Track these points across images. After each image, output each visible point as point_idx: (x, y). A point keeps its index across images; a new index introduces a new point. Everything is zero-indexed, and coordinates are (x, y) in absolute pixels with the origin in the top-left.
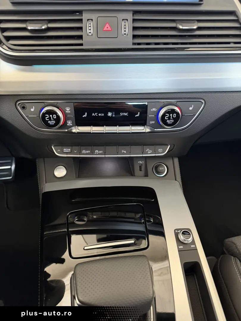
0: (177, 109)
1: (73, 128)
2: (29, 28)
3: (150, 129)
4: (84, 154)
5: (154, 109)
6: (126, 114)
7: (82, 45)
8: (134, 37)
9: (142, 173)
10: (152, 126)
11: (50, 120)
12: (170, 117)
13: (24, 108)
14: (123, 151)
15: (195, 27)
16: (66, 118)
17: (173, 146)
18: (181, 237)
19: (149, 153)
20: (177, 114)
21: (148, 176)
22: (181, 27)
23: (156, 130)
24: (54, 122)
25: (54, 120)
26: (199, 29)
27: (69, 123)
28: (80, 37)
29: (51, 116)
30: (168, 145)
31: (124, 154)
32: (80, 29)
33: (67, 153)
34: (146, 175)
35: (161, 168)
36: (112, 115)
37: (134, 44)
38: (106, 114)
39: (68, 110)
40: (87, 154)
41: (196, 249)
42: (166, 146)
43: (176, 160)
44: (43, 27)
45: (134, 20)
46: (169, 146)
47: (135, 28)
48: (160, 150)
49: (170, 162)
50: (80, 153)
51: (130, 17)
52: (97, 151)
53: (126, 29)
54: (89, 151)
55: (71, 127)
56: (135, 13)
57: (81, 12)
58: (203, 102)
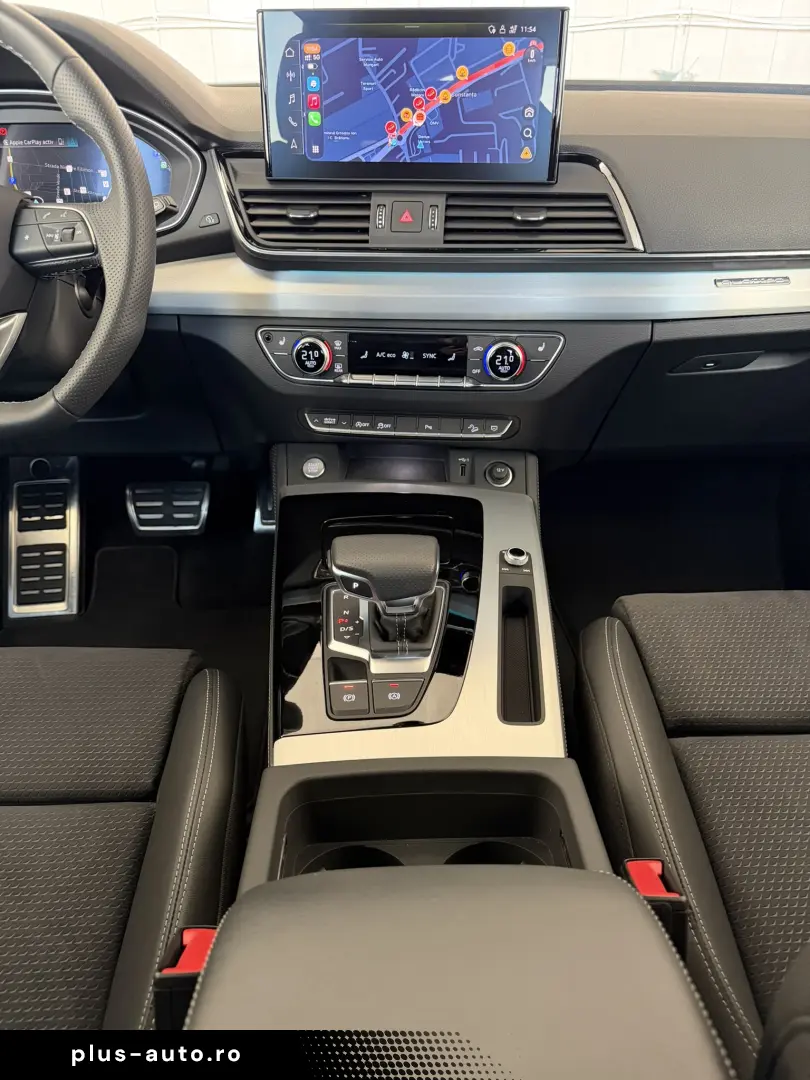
1: (343, 377)
2: (291, 216)
3: (473, 383)
4: (358, 428)
5: (479, 349)
6: (433, 356)
7: (367, 241)
8: (447, 231)
9: (465, 479)
10: (474, 378)
11: (309, 359)
12: (503, 360)
13: (267, 339)
14: (426, 426)
15: (541, 218)
16: (334, 359)
17: (517, 421)
18: (510, 558)
19: (475, 431)
21: (475, 484)
24: (314, 363)
25: (316, 359)
27: (338, 367)
28: (365, 231)
29: (311, 353)
30: (509, 420)
31: (428, 431)
32: (367, 218)
34: (472, 482)
36: (410, 357)
37: (446, 242)
38: (399, 355)
39: (338, 344)
40: (363, 428)
41: (531, 574)
42: (504, 422)
44: (312, 215)
45: (448, 207)
46: (511, 422)
47: (448, 219)
48: (494, 428)
49: (518, 463)
50: (352, 426)
51: (441, 201)
52: (381, 425)
53: (435, 220)
54: (368, 424)
55: (340, 375)
56: (450, 196)
57: (369, 194)
58: (562, 337)
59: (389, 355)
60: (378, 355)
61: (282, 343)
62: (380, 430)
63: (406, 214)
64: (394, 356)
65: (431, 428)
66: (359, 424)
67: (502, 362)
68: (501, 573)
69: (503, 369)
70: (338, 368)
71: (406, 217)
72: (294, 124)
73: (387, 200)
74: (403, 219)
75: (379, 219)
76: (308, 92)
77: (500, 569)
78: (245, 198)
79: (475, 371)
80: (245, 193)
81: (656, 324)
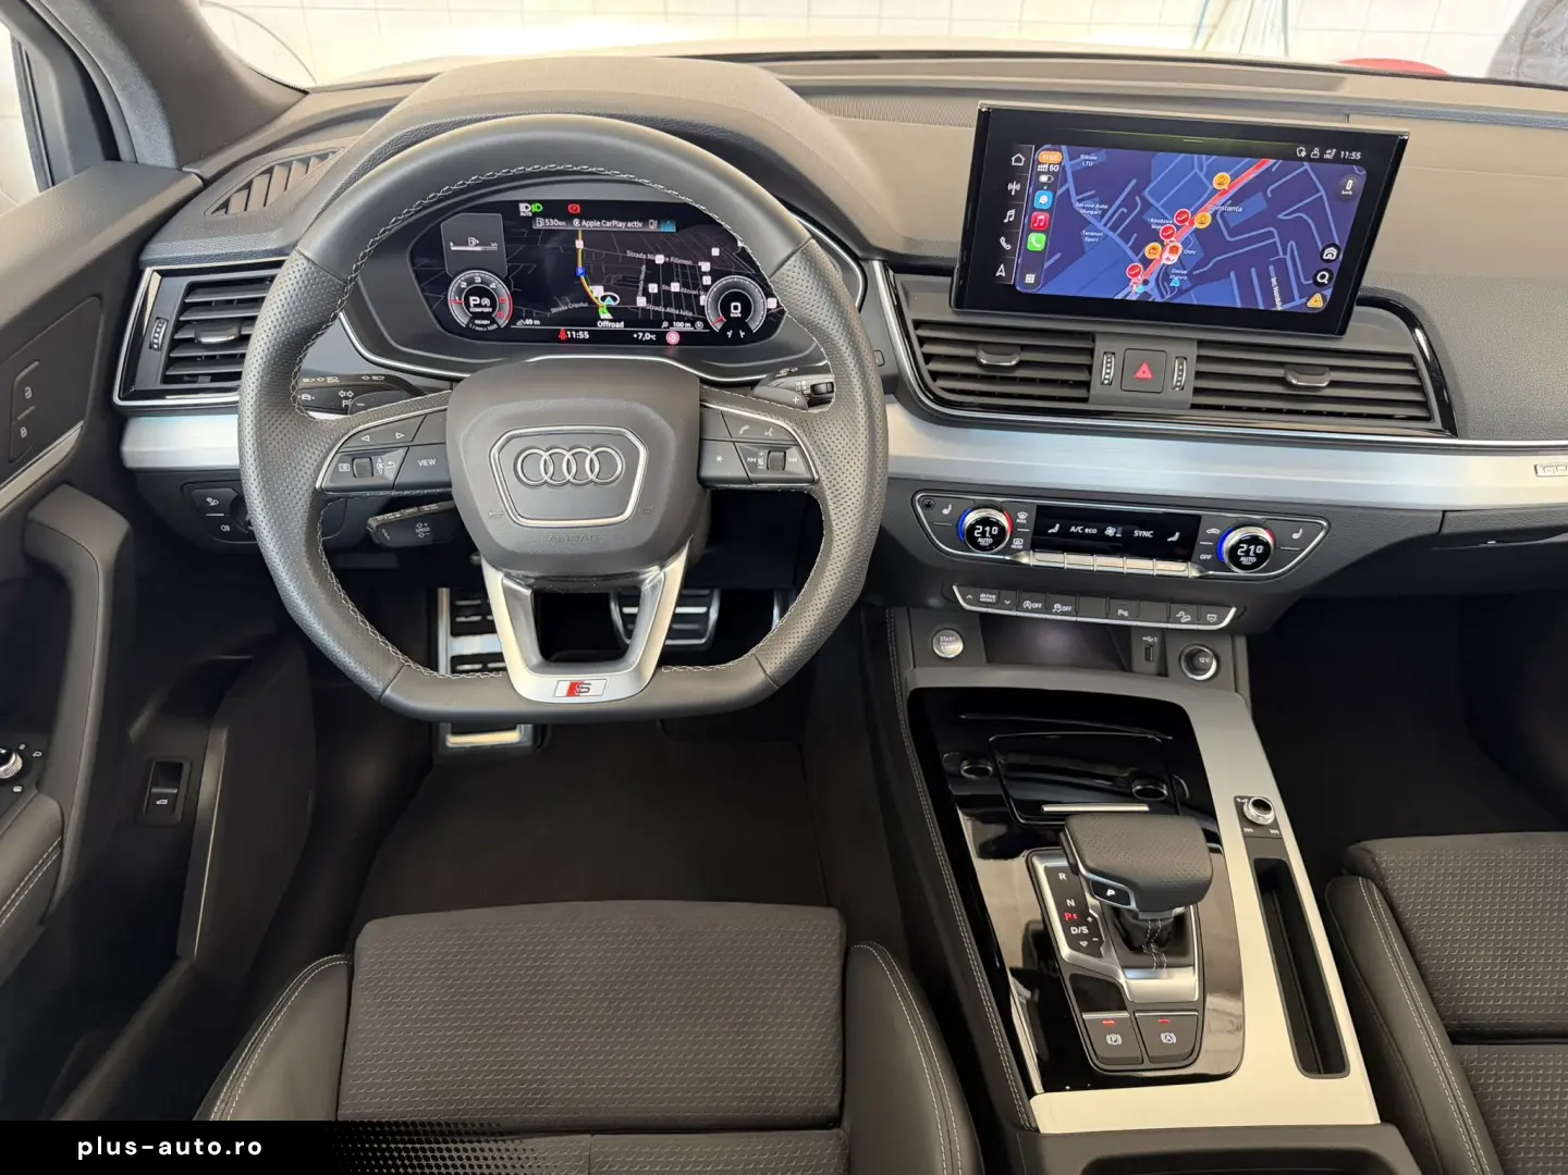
0: (1265, 535)
1: (1023, 553)
2: (981, 359)
3: (1200, 572)
4: (1027, 610)
5: (1214, 531)
6: (1147, 534)
8: (1197, 392)
9: (1152, 667)
10: (1205, 565)
11: (983, 536)
12: (1248, 551)
13: (927, 506)
14: (1120, 612)
15: (1324, 383)
16: (1015, 534)
17: (1242, 610)
18: (1251, 812)
19: (1184, 620)
20: (1266, 544)
21: (1166, 675)
22: (1294, 382)
23: (1211, 572)
24: (990, 541)
25: (993, 536)
26: (1333, 384)
28: (1086, 385)
29: (988, 529)
30: (1231, 607)
31: (1122, 617)
32: (1088, 368)
33: (987, 605)
34: (1163, 672)
35: (1202, 660)
36: (1115, 533)
37: (1194, 406)
38: (1102, 531)
39: (1022, 517)
40: (1033, 611)
41: (1280, 838)
42: (1224, 609)
43: (1241, 643)
44: (1014, 363)
45: (1200, 358)
46: (1233, 610)
47: (1199, 375)
48: (1212, 617)
49: (1224, 648)
50: (1018, 607)
51: (1193, 351)
52: (1057, 606)
53: (1181, 375)
54: (1040, 605)
55: (1019, 550)
56: (1201, 343)
57: (1091, 336)
58: (1325, 524)
59: (1087, 530)
60: (1073, 529)
61: (946, 512)
62: (1056, 613)
63: (1145, 367)
64: (1095, 531)
65: (1126, 614)
66: (1027, 604)
67: (1247, 553)
68: (1246, 836)
69: (1244, 560)
70: (1018, 543)
71: (1144, 372)
72: (1008, 247)
73: (1120, 346)
74: (1139, 374)
75: (1106, 369)
76: (1034, 209)
77: (1242, 830)
78: (919, 331)
79: (1204, 557)
80: (918, 324)
81: (1448, 514)
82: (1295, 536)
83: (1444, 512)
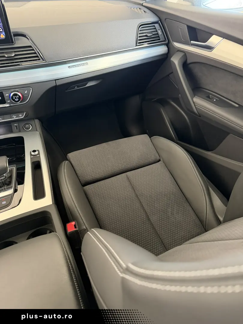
0: (18, 93)
3: (9, 105)
5: (7, 95)
12: (16, 97)
15: (13, 55)
19: (15, 117)
22: (6, 56)
23: (12, 105)
26: (16, 55)
34: (20, 131)
35: (27, 126)
46: (25, 113)
48: (20, 115)
58: (31, 88)
65: (1, 119)
69: (16, 100)
77: (31, 157)
79: (8, 101)
81: (56, 81)
82: (26, 92)
83: (55, 80)
